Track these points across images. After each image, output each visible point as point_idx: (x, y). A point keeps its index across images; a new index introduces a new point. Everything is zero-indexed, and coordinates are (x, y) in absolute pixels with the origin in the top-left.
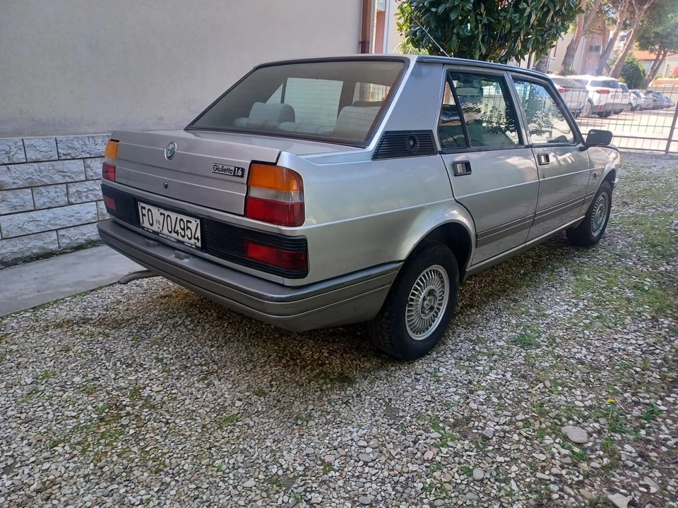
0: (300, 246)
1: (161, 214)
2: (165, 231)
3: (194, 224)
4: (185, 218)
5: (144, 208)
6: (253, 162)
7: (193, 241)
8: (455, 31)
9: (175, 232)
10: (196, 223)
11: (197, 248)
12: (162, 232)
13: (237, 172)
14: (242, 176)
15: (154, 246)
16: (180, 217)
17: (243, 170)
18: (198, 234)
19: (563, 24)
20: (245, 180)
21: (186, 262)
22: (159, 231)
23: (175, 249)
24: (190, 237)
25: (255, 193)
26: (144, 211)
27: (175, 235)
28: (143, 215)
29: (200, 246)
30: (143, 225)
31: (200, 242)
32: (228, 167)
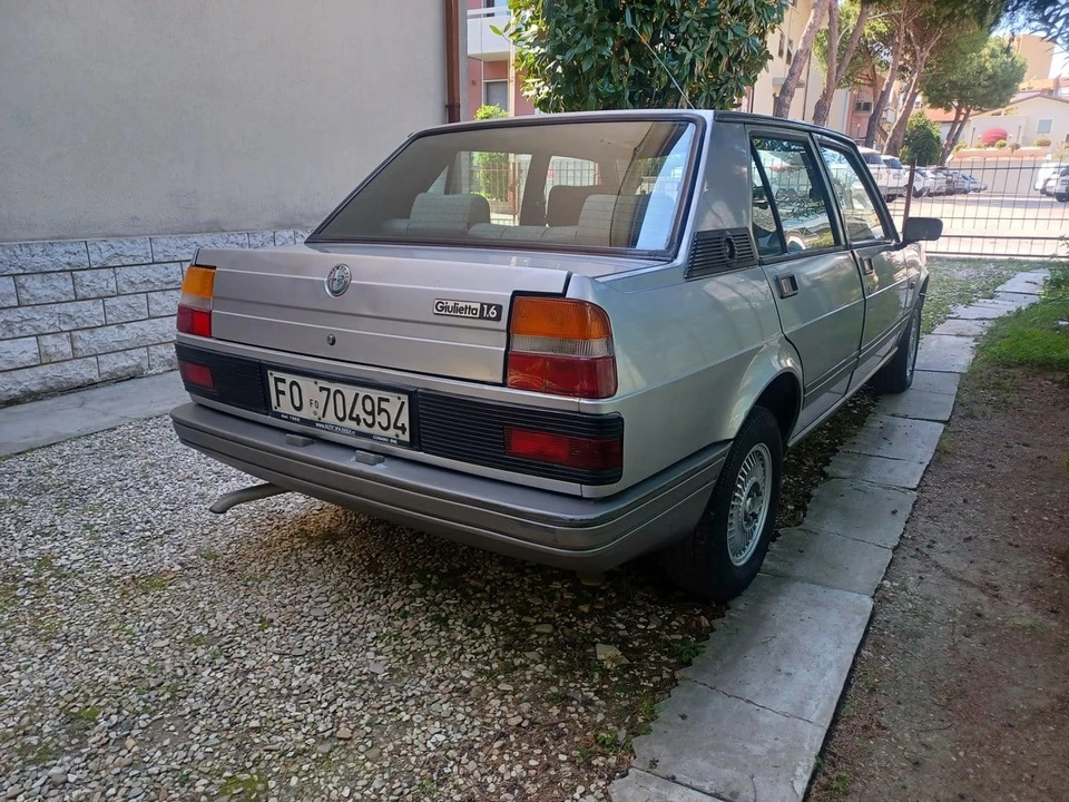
0: (610, 429)
1: (322, 389)
2: (330, 418)
3: (395, 405)
4: (376, 395)
5: (283, 381)
6: (516, 294)
7: (392, 432)
8: (591, 87)
9: (351, 418)
10: (399, 403)
11: (401, 443)
12: (323, 420)
13: (487, 311)
14: (498, 318)
15: (305, 444)
16: (363, 392)
17: (499, 308)
18: (405, 420)
19: (746, 76)
20: (503, 324)
21: (381, 470)
22: (315, 418)
23: (353, 449)
24: (385, 425)
25: (523, 345)
26: (281, 386)
27: (353, 424)
28: (279, 392)
29: (408, 440)
30: (279, 410)
31: (407, 433)
32: (468, 304)
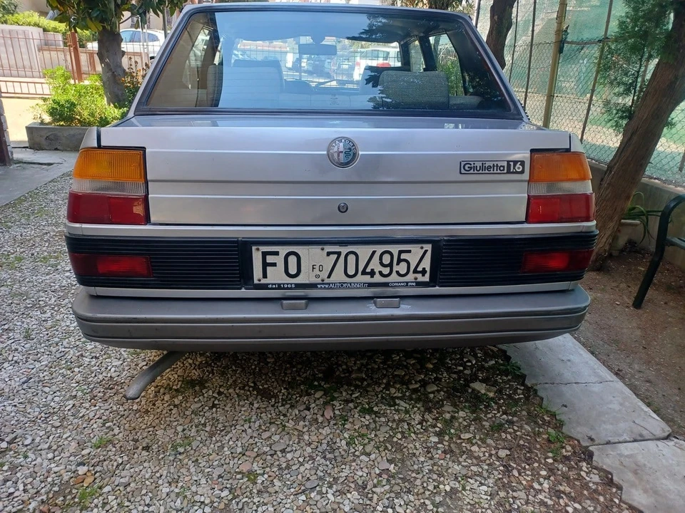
1: (329, 254)
2: (337, 278)
3: (417, 254)
4: (395, 249)
5: (276, 253)
6: (533, 151)
7: (410, 277)
9: (364, 273)
10: (422, 252)
11: (419, 284)
12: (328, 281)
13: (513, 167)
14: (522, 172)
16: (380, 249)
17: (523, 163)
18: (426, 264)
20: (526, 176)
21: (406, 308)
22: (319, 281)
24: (404, 272)
26: (270, 259)
27: (367, 279)
28: (265, 265)
29: (428, 280)
30: (264, 281)
31: (428, 275)
32: (495, 163)
